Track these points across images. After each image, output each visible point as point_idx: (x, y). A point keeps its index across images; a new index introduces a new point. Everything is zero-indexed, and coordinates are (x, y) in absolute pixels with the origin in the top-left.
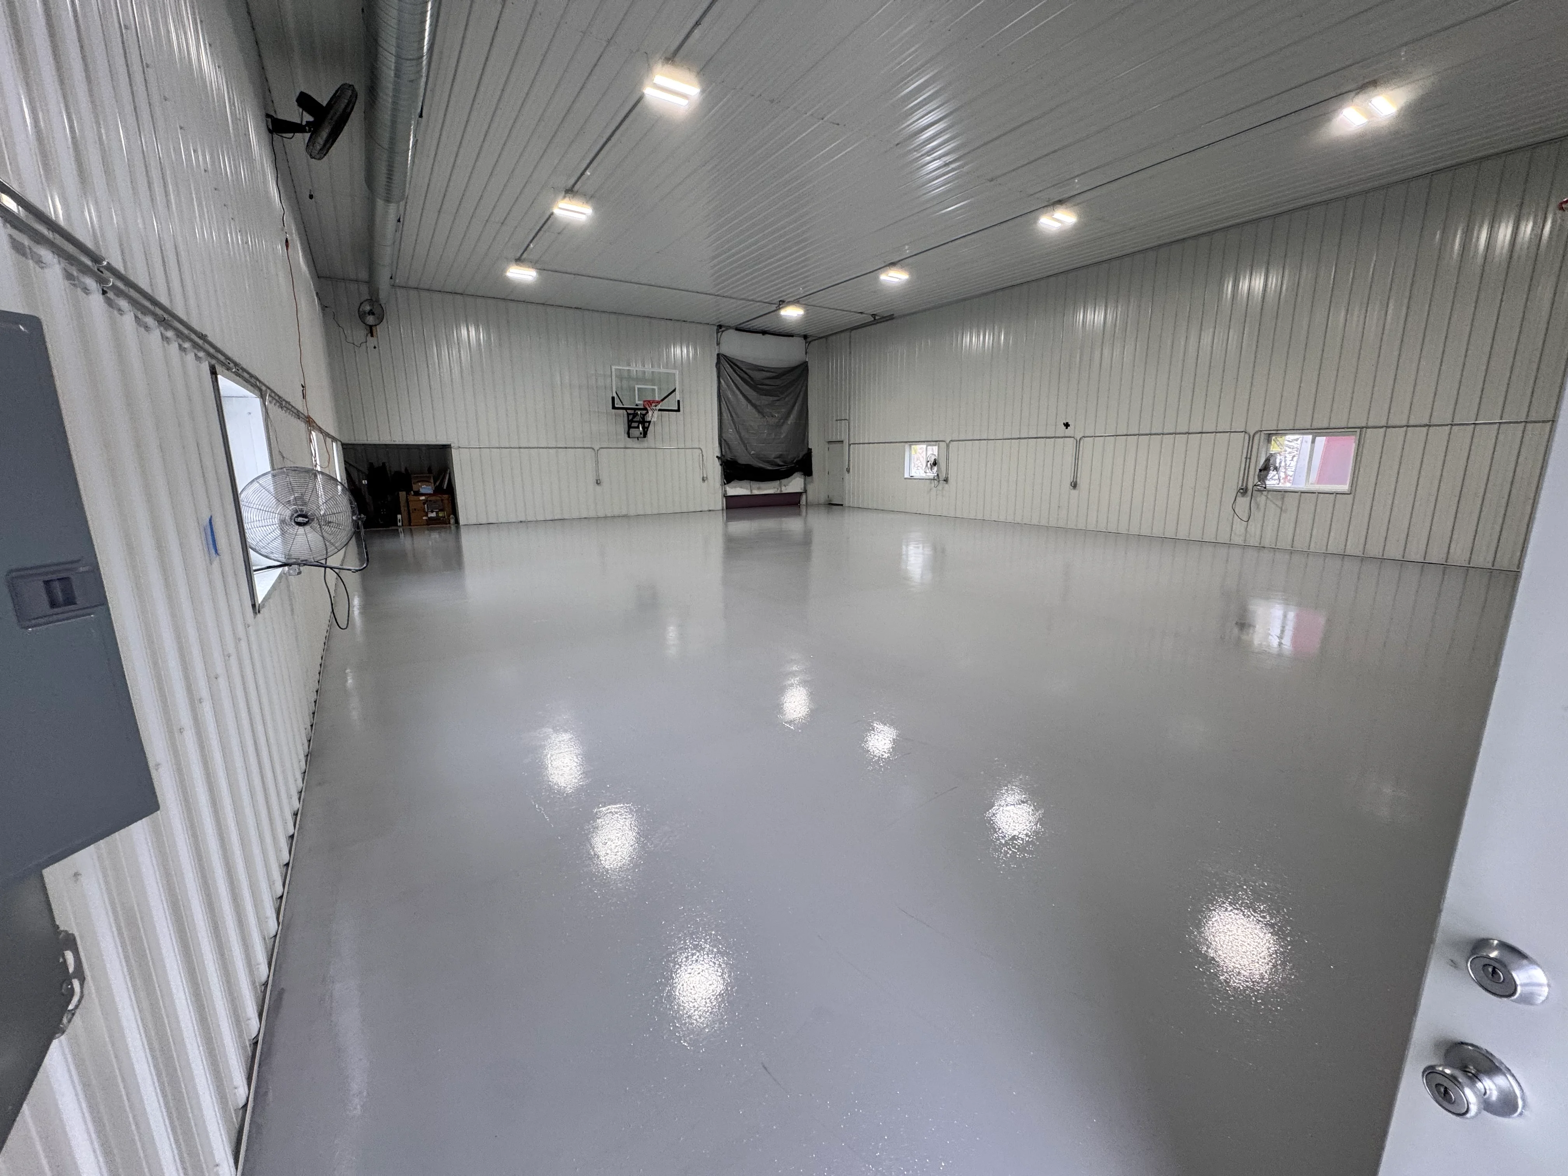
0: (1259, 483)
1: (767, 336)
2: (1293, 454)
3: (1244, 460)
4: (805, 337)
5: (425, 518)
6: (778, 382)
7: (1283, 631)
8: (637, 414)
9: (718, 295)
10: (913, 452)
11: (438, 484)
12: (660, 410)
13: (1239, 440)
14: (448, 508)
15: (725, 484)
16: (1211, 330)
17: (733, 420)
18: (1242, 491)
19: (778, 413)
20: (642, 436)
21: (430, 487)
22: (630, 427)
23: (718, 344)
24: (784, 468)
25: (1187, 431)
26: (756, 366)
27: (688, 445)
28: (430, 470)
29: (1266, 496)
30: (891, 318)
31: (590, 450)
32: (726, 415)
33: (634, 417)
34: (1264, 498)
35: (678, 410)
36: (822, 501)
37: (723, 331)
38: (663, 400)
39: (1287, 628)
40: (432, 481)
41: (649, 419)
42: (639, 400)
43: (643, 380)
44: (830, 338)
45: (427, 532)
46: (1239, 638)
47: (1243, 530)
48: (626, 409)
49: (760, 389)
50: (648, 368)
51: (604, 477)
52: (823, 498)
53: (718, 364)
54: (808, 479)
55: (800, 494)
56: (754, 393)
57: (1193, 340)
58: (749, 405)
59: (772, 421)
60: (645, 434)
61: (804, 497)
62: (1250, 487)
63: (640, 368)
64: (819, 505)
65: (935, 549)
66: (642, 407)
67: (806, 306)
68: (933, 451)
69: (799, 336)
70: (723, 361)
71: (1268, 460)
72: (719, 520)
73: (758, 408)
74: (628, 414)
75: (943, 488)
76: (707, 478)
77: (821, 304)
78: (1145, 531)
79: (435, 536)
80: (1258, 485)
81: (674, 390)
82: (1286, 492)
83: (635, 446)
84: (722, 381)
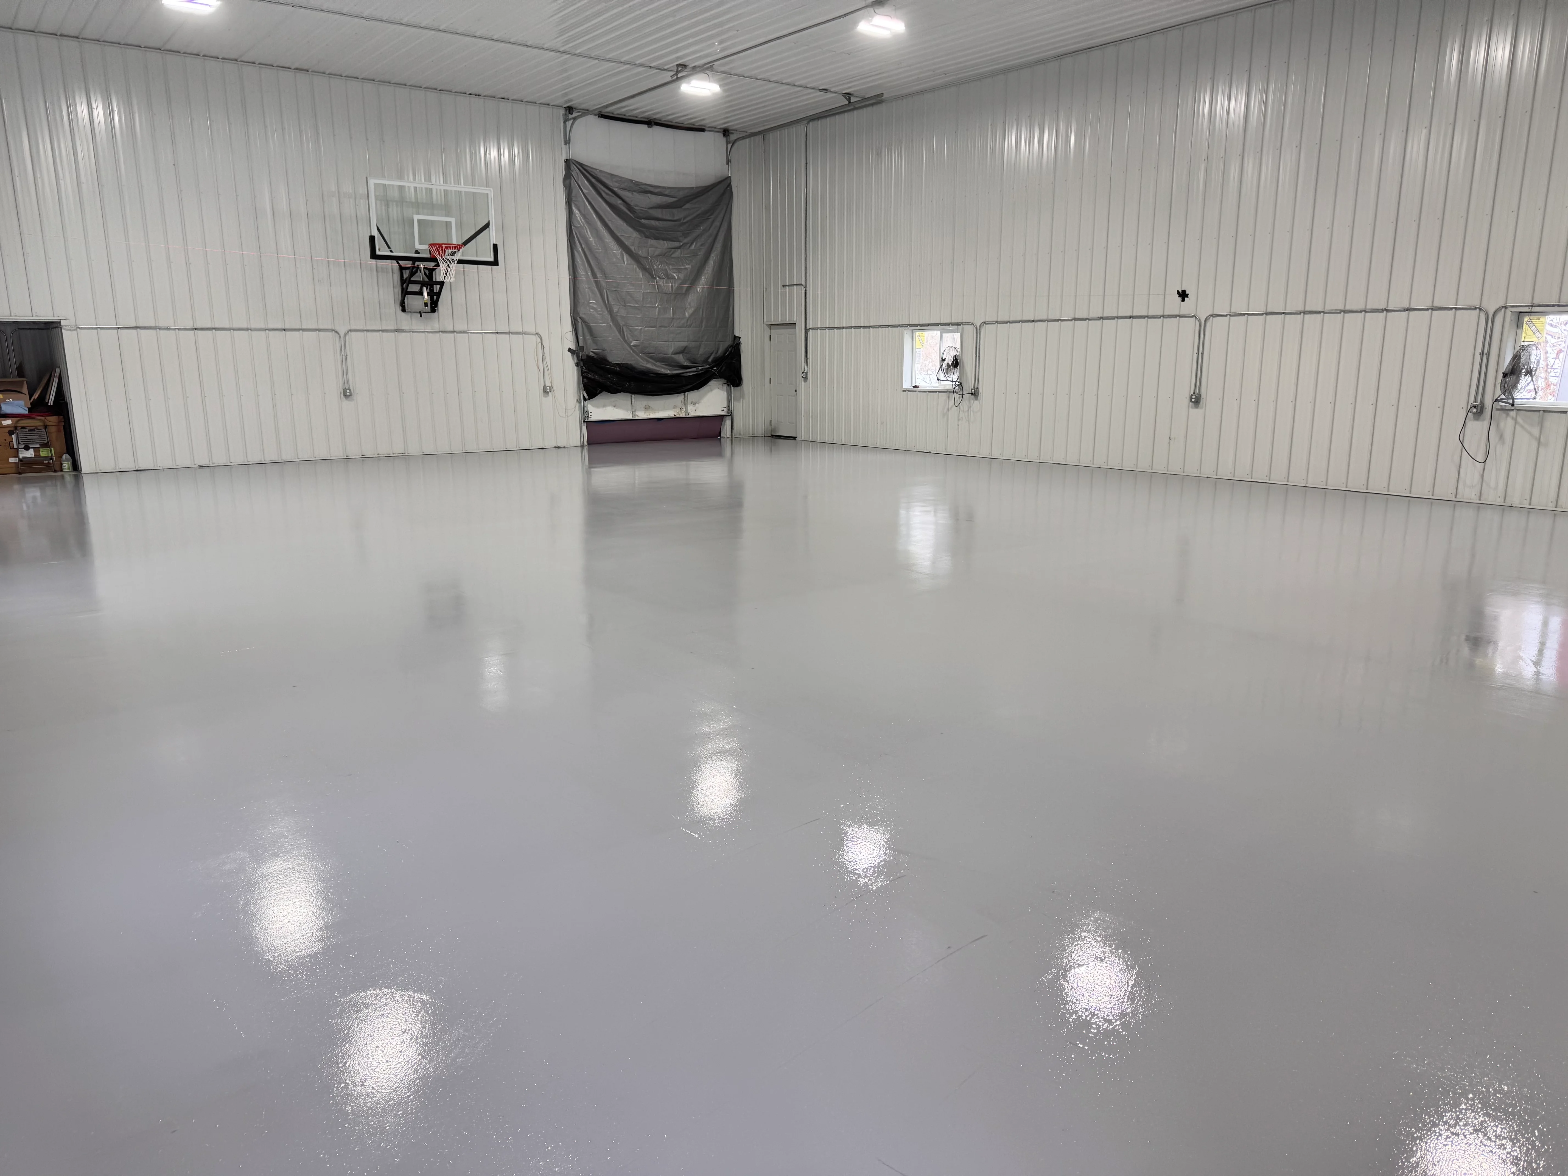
0: (1503, 397)
1: (656, 129)
2: (1558, 348)
3: (1478, 357)
4: (726, 132)
5: (12, 460)
6: (678, 214)
7: (1541, 652)
8: (418, 268)
9: (564, 52)
10: (918, 344)
11: (36, 396)
12: (460, 262)
13: (1469, 321)
14: (59, 442)
15: (585, 400)
16: (1425, 132)
17: (597, 283)
18: (1475, 410)
19: (679, 271)
20: (428, 309)
21: (22, 402)
22: (405, 293)
23: (567, 142)
24: (690, 372)
25: (1384, 306)
26: (637, 184)
27: (516, 327)
28: (21, 372)
29: (1515, 420)
30: (877, 100)
31: (330, 334)
32: (583, 273)
33: (412, 274)
34: (1510, 422)
35: (495, 263)
36: (760, 429)
37: (575, 119)
38: (465, 243)
39: (1548, 644)
40: (25, 390)
41: (440, 278)
42: (420, 243)
43: (431, 207)
44: (771, 136)
45: (16, 487)
46: (1471, 666)
47: (1477, 477)
48: (397, 259)
49: (643, 226)
50: (438, 184)
51: (358, 384)
52: (760, 427)
53: (568, 177)
54: (735, 391)
55: (721, 418)
56: (635, 234)
57: (1394, 148)
58: (625, 257)
59: (669, 286)
60: (434, 306)
61: (727, 423)
62: (1488, 402)
63: (422, 184)
64: (753, 438)
65: (955, 515)
66: (428, 256)
67: (725, 76)
68: (951, 342)
69: (713, 129)
70: (575, 172)
71: (1516, 357)
72: (577, 462)
73: (644, 262)
74: (402, 269)
75: (969, 407)
76: (551, 388)
77: (753, 73)
78: (1315, 480)
79: (33, 493)
80: (1501, 400)
81: (487, 226)
82: (1546, 411)
83: (415, 328)
84: (576, 211)
